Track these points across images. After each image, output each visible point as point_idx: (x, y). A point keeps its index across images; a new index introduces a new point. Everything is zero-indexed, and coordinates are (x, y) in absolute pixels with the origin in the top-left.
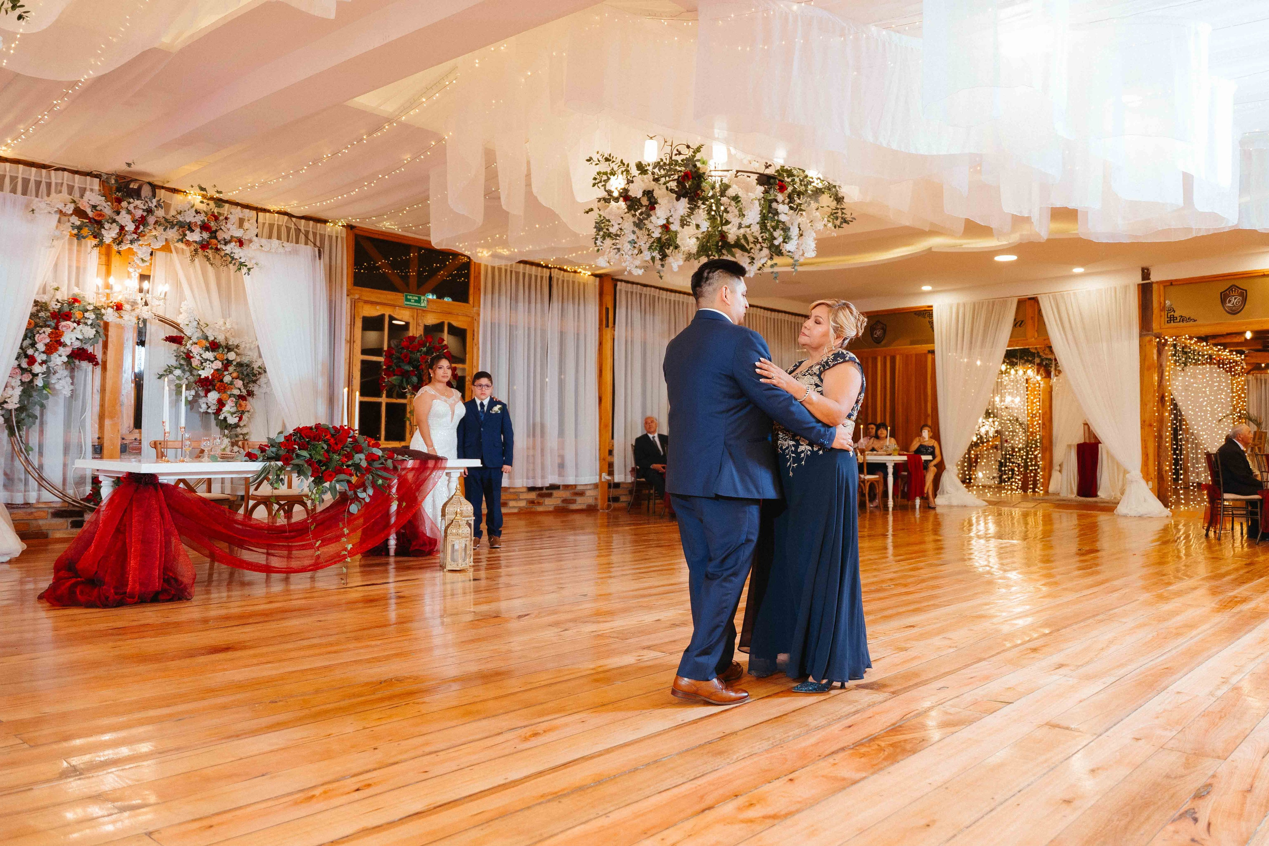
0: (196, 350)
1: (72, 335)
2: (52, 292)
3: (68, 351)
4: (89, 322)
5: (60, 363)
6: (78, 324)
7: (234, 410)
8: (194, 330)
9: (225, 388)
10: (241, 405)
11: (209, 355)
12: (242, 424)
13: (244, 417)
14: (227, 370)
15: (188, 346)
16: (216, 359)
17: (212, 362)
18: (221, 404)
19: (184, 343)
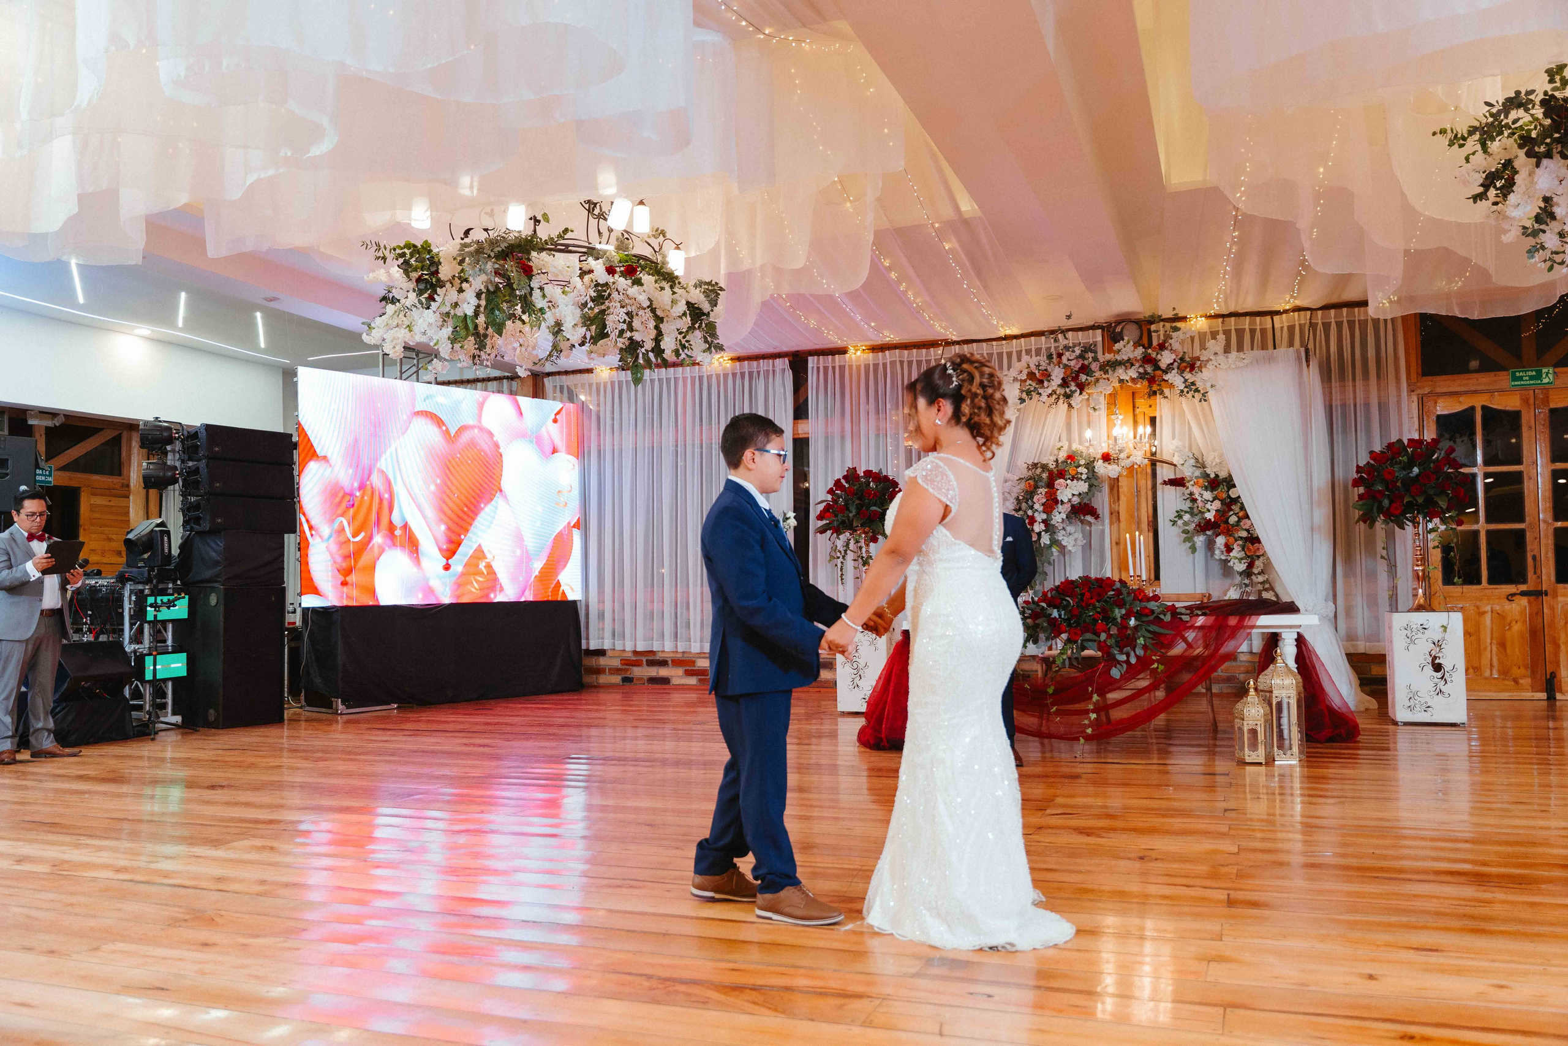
0: (1196, 491)
1: (1069, 491)
2: (1056, 452)
3: (1067, 508)
4: (1084, 477)
5: (1060, 520)
6: (1072, 480)
7: (1242, 554)
8: (1191, 469)
9: (1229, 530)
10: (1249, 550)
11: (1208, 495)
12: (1256, 571)
13: (1257, 563)
14: (1232, 510)
15: (1191, 488)
16: (1214, 499)
17: (1212, 502)
18: (1229, 549)
19: (1187, 484)
